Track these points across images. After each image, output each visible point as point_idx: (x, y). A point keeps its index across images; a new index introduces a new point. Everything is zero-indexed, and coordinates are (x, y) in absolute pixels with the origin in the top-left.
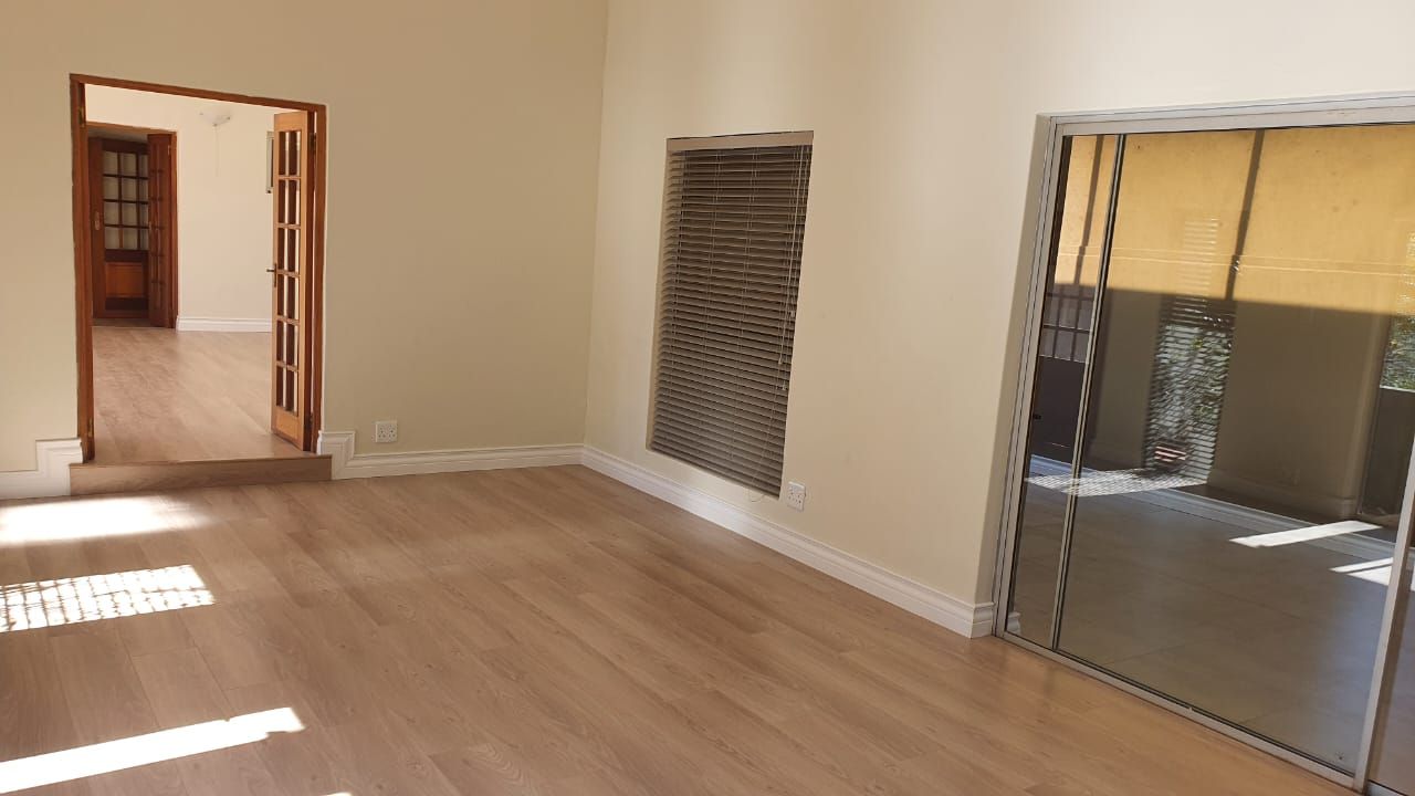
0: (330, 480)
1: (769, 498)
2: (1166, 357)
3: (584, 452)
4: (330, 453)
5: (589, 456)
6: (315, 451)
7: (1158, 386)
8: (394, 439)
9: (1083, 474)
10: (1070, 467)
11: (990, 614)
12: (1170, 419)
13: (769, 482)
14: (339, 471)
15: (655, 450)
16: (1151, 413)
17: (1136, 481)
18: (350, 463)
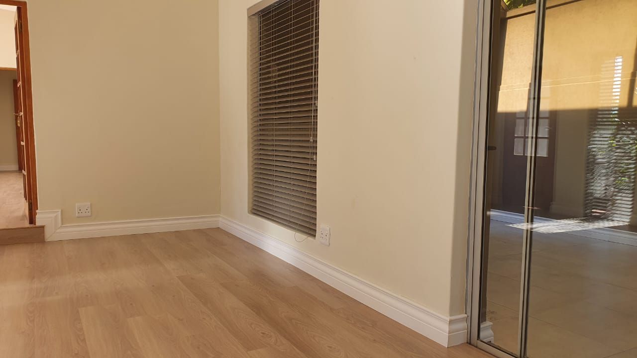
0: (45, 242)
1: (310, 239)
2: (594, 147)
3: (220, 219)
4: (44, 225)
5: (222, 221)
6: (35, 224)
7: (590, 165)
8: (89, 214)
9: (535, 220)
10: (523, 216)
11: (464, 325)
12: (599, 188)
13: (308, 227)
14: (49, 235)
15: (255, 214)
16: (588, 184)
17: (581, 224)
18: (58, 231)
